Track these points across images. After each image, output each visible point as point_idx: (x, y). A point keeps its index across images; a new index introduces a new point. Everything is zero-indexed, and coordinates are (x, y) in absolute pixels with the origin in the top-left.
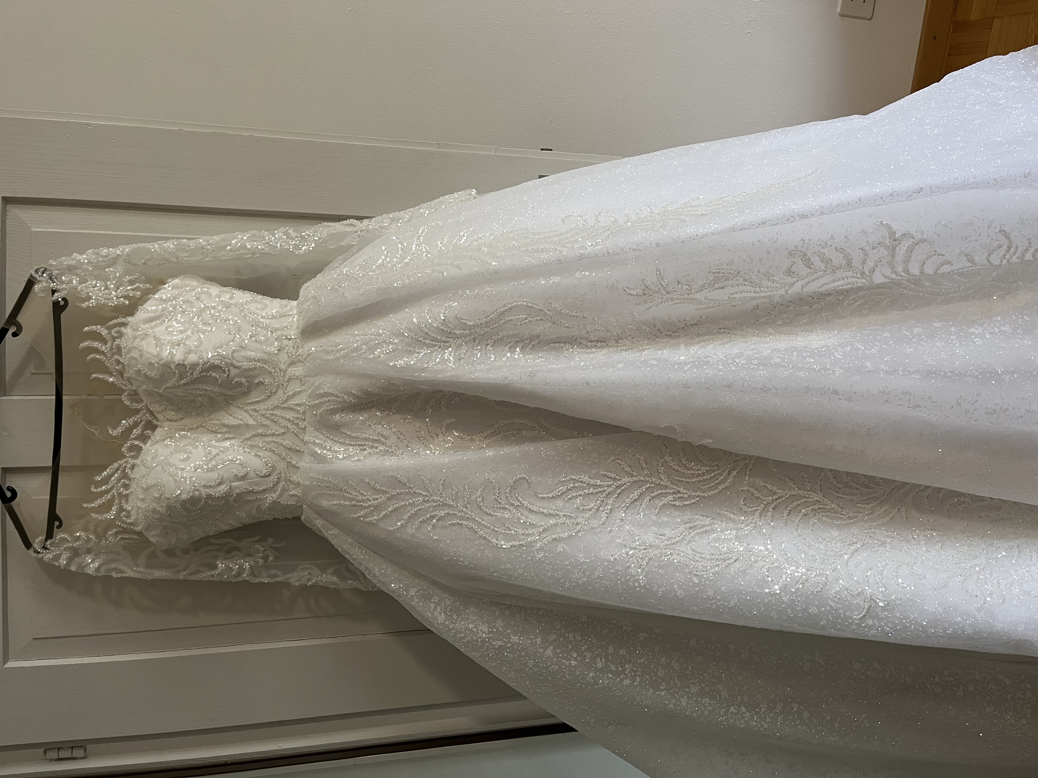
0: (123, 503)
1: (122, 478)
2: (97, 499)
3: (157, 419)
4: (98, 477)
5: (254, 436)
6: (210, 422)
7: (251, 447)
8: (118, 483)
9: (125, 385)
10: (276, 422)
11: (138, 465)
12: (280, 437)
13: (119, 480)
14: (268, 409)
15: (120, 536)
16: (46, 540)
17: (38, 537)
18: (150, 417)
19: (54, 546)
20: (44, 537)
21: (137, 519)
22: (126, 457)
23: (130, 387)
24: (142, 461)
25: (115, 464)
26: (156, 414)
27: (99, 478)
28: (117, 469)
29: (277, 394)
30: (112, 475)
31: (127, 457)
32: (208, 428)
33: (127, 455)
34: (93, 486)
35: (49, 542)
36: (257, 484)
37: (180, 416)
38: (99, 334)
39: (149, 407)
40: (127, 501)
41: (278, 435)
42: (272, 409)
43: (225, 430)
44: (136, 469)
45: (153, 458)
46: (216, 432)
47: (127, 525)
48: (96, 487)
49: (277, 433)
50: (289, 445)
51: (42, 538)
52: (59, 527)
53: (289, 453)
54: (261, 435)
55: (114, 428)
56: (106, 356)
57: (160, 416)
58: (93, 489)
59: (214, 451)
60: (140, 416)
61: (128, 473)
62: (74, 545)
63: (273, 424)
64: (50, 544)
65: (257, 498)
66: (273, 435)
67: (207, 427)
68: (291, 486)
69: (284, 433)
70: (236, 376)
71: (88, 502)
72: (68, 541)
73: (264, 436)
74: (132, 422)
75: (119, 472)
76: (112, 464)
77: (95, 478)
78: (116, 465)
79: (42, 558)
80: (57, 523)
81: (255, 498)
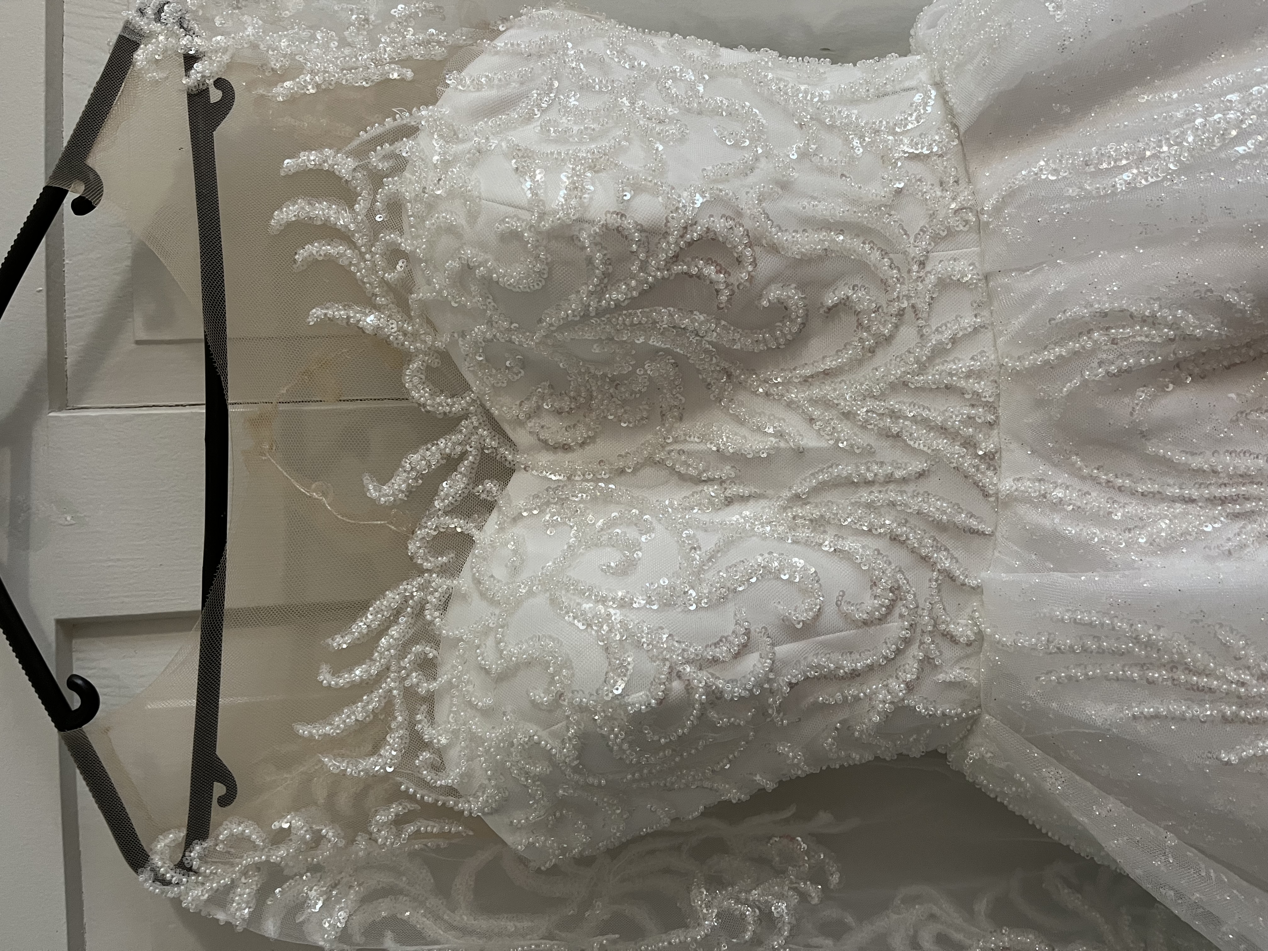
0: (420, 722)
1: (414, 640)
2: (338, 711)
3: (512, 445)
4: (338, 639)
5: (823, 487)
6: (678, 447)
7: (818, 523)
8: (402, 655)
9: (415, 336)
10: (898, 436)
11: (464, 597)
12: (910, 488)
13: (404, 648)
14: (869, 395)
15: (411, 829)
16: (188, 843)
17: (164, 831)
18: (492, 439)
19: (214, 863)
20: (183, 834)
21: (467, 776)
22: (421, 571)
23: (429, 339)
24: (478, 582)
25: (389, 594)
26: (507, 428)
27: (341, 642)
28: (398, 613)
29: (898, 339)
30: (383, 631)
31: (428, 571)
32: (673, 468)
33: (427, 565)
34: (325, 668)
35: (198, 848)
36: (847, 648)
37: (581, 432)
38: (331, 174)
39: (488, 404)
40: (431, 715)
41: (904, 480)
42: (882, 397)
43: (727, 470)
44: (455, 609)
45: (515, 570)
46: (698, 481)
47: (434, 796)
48: (336, 672)
49: (898, 474)
50: (944, 512)
51: (177, 835)
52: (225, 801)
53: (943, 539)
54: (849, 483)
55: (384, 479)
56: (352, 245)
57: (521, 436)
58: (325, 677)
59: (708, 542)
60: (460, 437)
61: (431, 623)
62: (273, 859)
63: (886, 443)
64: (200, 858)
65: (845, 698)
66: (889, 480)
67: (669, 463)
68: (949, 652)
69: (921, 475)
70: (772, 280)
71: (310, 721)
72: (255, 847)
73: (856, 485)
74: (438, 456)
75: (402, 620)
76: (380, 593)
77: (330, 641)
78: (392, 598)
79: (177, 902)
80: (219, 789)
81: (839, 696)
